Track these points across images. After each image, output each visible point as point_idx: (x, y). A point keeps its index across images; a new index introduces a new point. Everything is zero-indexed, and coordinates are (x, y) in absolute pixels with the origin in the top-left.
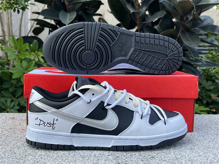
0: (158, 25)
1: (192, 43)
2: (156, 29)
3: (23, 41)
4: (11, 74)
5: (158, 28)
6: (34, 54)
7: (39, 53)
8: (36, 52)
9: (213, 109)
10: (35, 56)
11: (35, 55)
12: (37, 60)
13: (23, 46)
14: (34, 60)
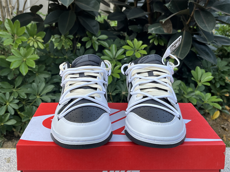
0: (170, 3)
1: (207, 25)
2: (168, 7)
3: (19, 24)
4: (9, 63)
5: (169, 6)
6: (32, 39)
7: (38, 38)
8: (35, 37)
9: (226, 94)
10: (34, 42)
11: (34, 40)
12: (36, 46)
13: (20, 29)
14: (33, 46)
